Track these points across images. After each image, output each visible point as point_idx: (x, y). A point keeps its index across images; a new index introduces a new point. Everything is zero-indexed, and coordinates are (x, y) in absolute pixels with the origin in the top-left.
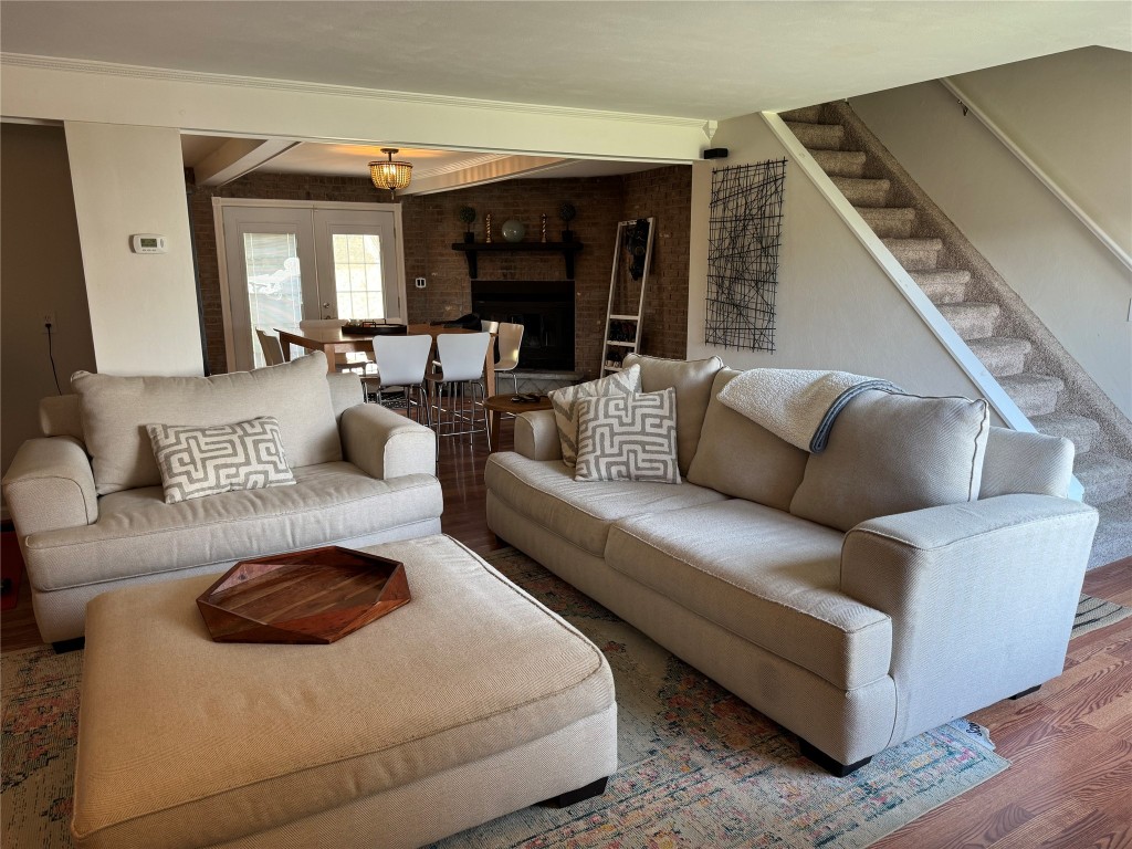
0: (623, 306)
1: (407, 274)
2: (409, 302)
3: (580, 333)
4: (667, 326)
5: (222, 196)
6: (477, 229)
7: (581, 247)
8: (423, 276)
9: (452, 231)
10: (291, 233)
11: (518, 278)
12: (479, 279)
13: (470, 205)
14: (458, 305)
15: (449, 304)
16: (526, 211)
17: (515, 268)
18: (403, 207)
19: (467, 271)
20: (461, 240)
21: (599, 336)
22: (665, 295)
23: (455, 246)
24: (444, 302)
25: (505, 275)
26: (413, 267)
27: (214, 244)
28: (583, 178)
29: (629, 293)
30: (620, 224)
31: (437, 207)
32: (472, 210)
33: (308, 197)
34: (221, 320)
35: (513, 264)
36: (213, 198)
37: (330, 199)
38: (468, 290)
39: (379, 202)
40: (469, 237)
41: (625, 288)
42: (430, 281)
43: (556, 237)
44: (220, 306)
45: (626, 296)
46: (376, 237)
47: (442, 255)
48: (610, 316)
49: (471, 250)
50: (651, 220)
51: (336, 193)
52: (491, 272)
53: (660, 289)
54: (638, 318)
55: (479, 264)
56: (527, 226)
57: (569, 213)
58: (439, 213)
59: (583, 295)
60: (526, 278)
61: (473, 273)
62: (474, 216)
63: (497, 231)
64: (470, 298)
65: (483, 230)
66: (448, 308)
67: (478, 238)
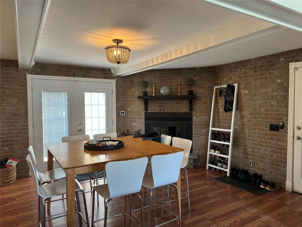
0: (217, 124)
1: (117, 109)
2: (117, 121)
3: (195, 135)
4: (247, 135)
5: (32, 74)
6: (148, 90)
7: (196, 97)
8: (124, 110)
9: (137, 91)
10: (65, 92)
11: (166, 111)
12: (148, 111)
13: (145, 80)
14: (139, 123)
15: (134, 122)
16: (170, 82)
17: (165, 107)
18: (116, 81)
19: (143, 108)
20: (141, 95)
21: (204, 137)
22: (245, 120)
23: (139, 98)
24: (133, 121)
25: (160, 110)
26: (119, 107)
27: (26, 96)
28: (198, 68)
29: (221, 118)
30: (215, 87)
31: (131, 81)
32: (147, 82)
33: (74, 76)
34: (28, 133)
35: (164, 105)
36: (27, 75)
37: (84, 77)
38: (143, 116)
39: (106, 78)
40: (145, 94)
41: (218, 116)
42: (127, 112)
43: (185, 93)
44: (27, 126)
45: (218, 119)
46: (104, 94)
47: (132, 101)
48: (211, 128)
49: (146, 99)
50: (236, 85)
51: (87, 74)
52: (154, 108)
53: (242, 117)
54: (231, 131)
55: (149, 105)
56: (171, 89)
57: (191, 83)
58: (131, 84)
59: (197, 118)
60: (170, 111)
61: (146, 109)
62: (148, 84)
63: (157, 91)
64: (144, 119)
65: (151, 91)
66: (134, 124)
67: (149, 94)
